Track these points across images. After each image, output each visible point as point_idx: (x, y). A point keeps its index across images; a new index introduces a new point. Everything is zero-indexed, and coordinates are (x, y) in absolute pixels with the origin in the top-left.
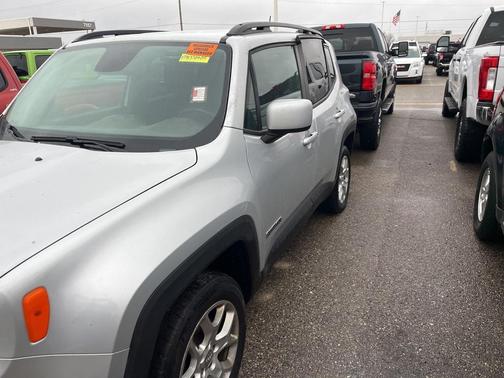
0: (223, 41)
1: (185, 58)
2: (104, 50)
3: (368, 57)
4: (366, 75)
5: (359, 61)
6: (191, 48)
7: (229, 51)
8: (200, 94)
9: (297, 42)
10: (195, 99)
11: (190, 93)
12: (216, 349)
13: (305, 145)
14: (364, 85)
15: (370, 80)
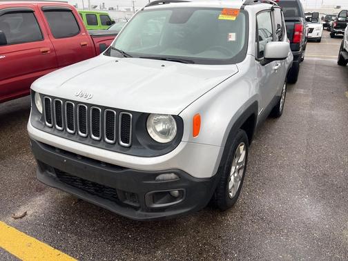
0: (242, 9)
1: (221, 17)
2: (171, 11)
3: (298, 21)
4: (297, 33)
5: (293, 23)
6: (224, 11)
7: (247, 14)
8: (233, 37)
9: (272, 9)
10: (230, 39)
11: (227, 37)
12: (237, 167)
13: (275, 70)
14: (294, 39)
15: (299, 36)
